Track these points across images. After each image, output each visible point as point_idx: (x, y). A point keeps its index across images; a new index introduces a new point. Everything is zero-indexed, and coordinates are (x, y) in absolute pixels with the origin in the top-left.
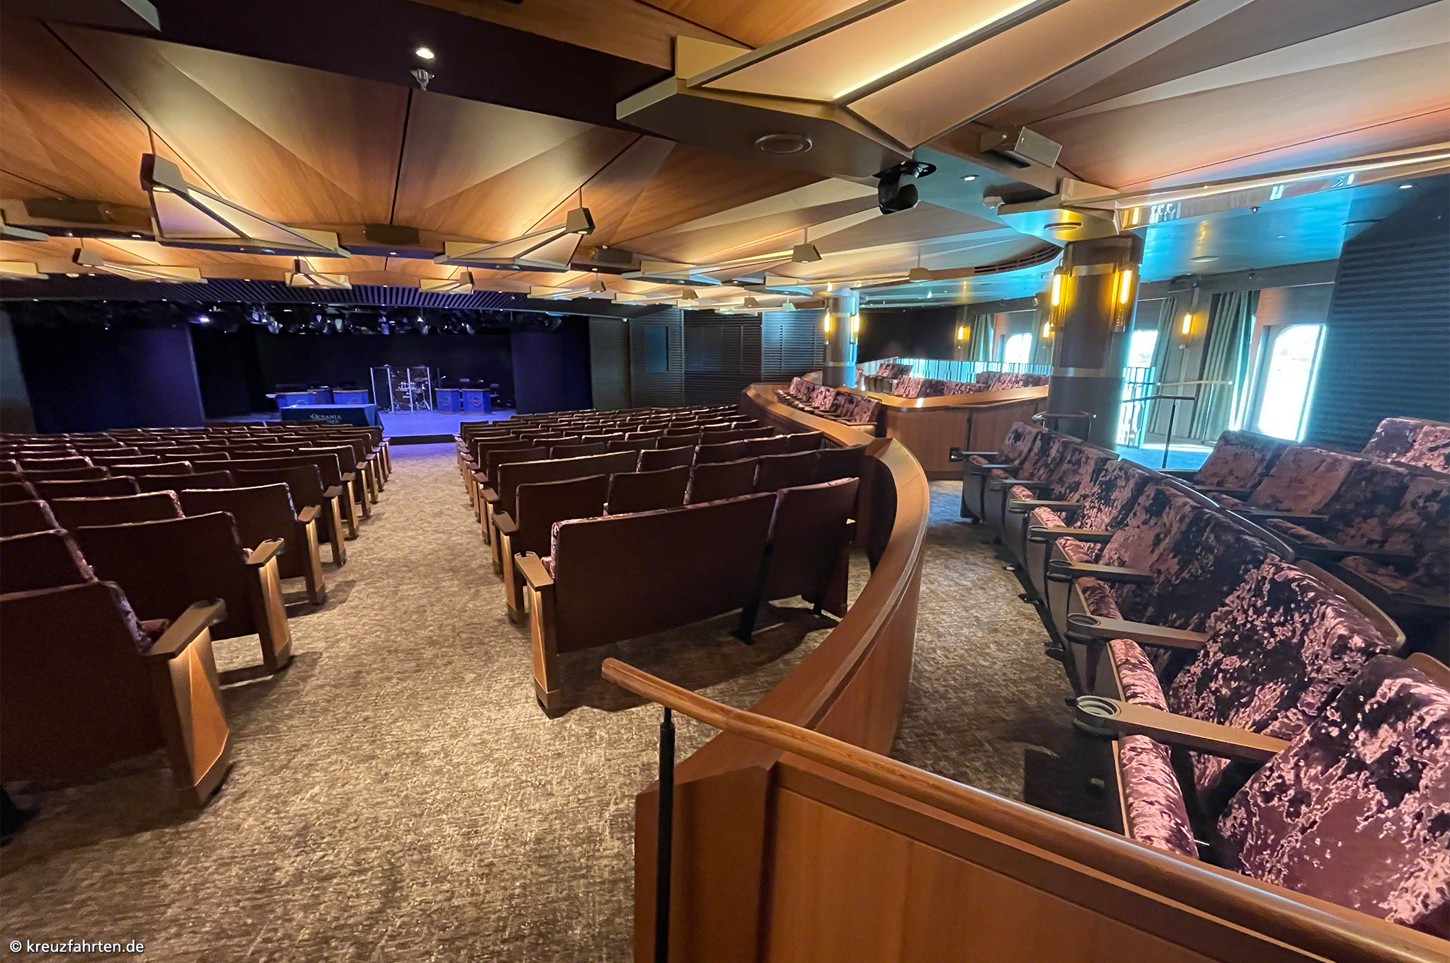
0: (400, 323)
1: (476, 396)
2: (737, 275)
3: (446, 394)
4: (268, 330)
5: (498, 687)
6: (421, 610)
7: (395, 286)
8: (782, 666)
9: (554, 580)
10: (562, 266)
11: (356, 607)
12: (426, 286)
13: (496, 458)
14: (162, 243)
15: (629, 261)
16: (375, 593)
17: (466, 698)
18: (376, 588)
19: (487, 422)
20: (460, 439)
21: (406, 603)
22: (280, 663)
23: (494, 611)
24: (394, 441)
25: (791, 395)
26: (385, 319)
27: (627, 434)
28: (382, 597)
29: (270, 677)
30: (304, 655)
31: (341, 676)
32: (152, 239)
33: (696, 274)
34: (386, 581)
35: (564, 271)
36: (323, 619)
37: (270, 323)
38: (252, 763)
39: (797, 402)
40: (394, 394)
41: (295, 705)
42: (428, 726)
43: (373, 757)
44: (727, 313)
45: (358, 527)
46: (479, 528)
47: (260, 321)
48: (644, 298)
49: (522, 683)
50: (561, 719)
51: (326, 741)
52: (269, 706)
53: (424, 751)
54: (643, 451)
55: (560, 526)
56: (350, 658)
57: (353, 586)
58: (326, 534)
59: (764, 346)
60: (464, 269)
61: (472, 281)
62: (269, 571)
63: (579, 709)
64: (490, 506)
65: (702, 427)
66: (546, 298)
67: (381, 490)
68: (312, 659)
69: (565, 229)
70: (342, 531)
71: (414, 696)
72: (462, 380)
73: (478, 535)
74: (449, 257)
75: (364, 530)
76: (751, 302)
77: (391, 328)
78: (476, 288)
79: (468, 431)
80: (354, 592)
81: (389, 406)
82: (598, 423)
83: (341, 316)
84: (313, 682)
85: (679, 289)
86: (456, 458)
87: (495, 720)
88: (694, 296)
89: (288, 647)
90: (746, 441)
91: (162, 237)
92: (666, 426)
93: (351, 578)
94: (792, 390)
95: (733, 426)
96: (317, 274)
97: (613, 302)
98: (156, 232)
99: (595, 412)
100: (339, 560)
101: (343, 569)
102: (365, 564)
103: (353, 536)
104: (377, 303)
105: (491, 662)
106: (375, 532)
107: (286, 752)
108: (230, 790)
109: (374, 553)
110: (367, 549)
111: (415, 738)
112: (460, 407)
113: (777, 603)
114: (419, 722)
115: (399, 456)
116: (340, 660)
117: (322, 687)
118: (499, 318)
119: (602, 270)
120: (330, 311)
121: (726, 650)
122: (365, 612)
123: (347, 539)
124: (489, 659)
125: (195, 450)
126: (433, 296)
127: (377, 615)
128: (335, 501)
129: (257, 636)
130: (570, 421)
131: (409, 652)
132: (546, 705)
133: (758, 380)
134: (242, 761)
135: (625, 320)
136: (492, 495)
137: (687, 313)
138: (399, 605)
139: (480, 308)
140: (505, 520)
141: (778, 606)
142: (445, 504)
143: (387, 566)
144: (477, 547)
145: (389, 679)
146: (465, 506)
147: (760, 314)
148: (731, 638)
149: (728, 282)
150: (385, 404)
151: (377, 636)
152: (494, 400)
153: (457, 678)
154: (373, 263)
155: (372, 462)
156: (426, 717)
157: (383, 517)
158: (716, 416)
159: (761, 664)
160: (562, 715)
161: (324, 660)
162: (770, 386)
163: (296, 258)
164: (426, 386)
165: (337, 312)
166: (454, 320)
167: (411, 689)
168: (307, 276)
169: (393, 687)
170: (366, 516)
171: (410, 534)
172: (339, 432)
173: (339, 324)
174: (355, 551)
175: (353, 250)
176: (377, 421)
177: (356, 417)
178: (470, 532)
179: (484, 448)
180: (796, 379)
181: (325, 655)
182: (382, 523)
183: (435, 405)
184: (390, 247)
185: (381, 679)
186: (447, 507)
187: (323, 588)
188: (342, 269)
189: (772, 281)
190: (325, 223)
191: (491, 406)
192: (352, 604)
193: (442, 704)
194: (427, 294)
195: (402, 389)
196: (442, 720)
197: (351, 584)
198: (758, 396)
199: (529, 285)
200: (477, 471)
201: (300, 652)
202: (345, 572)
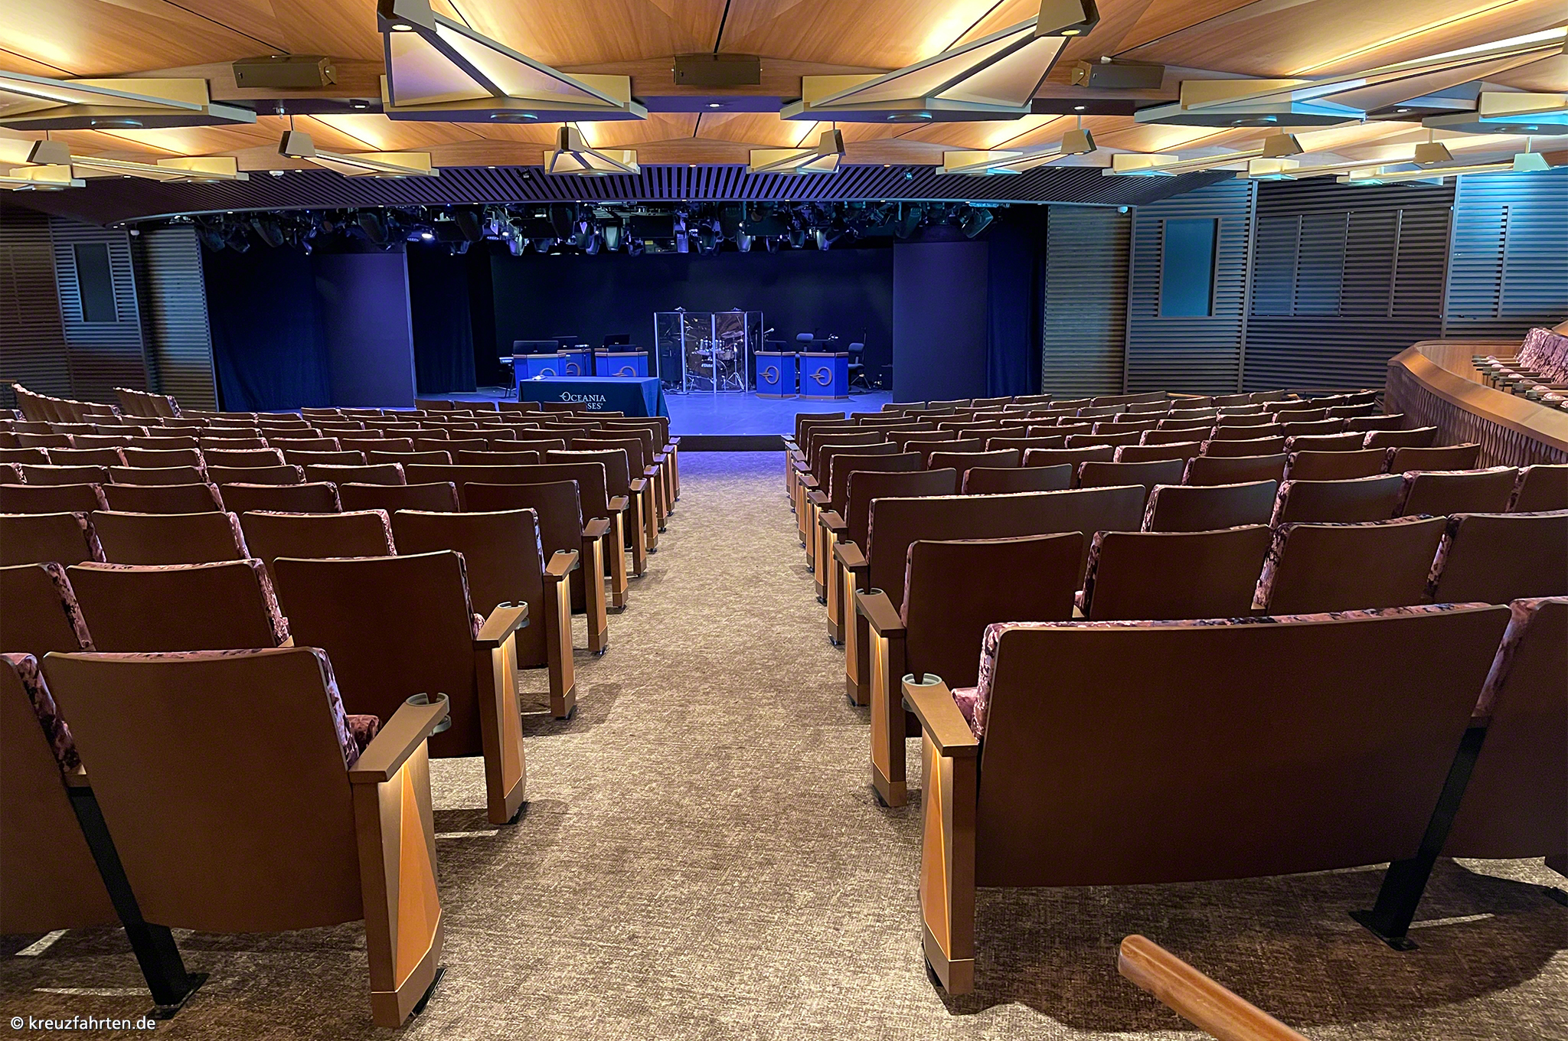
0: (705, 232)
1: (821, 366)
2: (1412, 94)
3: (772, 361)
4: (508, 247)
5: (853, 926)
6: (721, 753)
7: (705, 165)
8: (1485, 1017)
9: (981, 739)
10: (1014, 106)
11: (620, 733)
12: (761, 161)
13: (866, 487)
14: (393, 116)
15: (1156, 83)
16: (650, 712)
17: (797, 936)
18: (652, 702)
19: (843, 415)
20: (794, 446)
21: (699, 737)
22: (511, 811)
23: (847, 777)
24: (688, 444)
25: (1525, 372)
26: (683, 225)
27: (1119, 450)
28: (661, 720)
29: (494, 833)
30: (542, 804)
31: (596, 851)
32: (377, 109)
33: (1307, 98)
34: (669, 693)
35: (1017, 116)
36: (571, 746)
37: (512, 237)
38: (466, 973)
39: (1539, 388)
40: (687, 358)
41: (526, 888)
42: (732, 975)
43: (643, 1010)
44: (1367, 183)
45: (626, 591)
46: (823, 615)
47: (500, 233)
48: (1174, 160)
49: (898, 929)
50: (973, 1019)
51: (572, 962)
52: (490, 881)
53: (723, 1019)
54: (1160, 487)
55: (1002, 632)
56: (610, 822)
57: (616, 696)
58: (582, 603)
59: (1454, 254)
60: (826, 126)
61: (840, 148)
62: (504, 655)
63: (1009, 1006)
64: (850, 577)
65: (1291, 439)
66: (971, 172)
67: (662, 531)
68: (556, 812)
69: (1034, 29)
70: (605, 597)
71: (708, 910)
72: (801, 336)
73: (819, 626)
74: (807, 104)
75: (635, 597)
76: (1432, 155)
77: (692, 242)
78: (845, 161)
79: (809, 431)
80: (617, 707)
81: (678, 381)
82: (1054, 422)
83: (616, 222)
84: (553, 855)
85: (1258, 136)
86: (784, 480)
87: (848, 990)
88: (1293, 148)
89: (520, 786)
90: (1407, 475)
91: (393, 106)
92: (1205, 435)
93: (613, 680)
94: (1526, 358)
95: (1368, 439)
96: (592, 151)
97: (1105, 173)
98: (386, 98)
99: (1048, 399)
100: (596, 648)
101: (602, 663)
102: (634, 658)
103: (618, 608)
104: (674, 199)
105: (840, 875)
106: (652, 603)
107: (514, 967)
108: (435, 1009)
109: (649, 641)
110: (639, 632)
111: (710, 991)
112: (793, 384)
113: (1475, 865)
114: (716, 963)
115: (691, 470)
116: (594, 823)
117: (567, 865)
118: (877, 216)
119: (1095, 108)
120: (601, 213)
121: (1340, 952)
122: (634, 744)
123: (609, 611)
124: (837, 869)
125: (406, 446)
126: (771, 179)
127: (650, 751)
128: (598, 544)
129: (482, 758)
130: (998, 417)
131: (702, 828)
132: (945, 982)
133: (1431, 331)
134: (454, 965)
135: (1124, 209)
136: (853, 554)
137: (1267, 188)
138: (688, 738)
139: (846, 200)
140: (878, 605)
141: (1478, 871)
142: (764, 563)
143: (669, 666)
144: (817, 650)
145: (670, 872)
146: (797, 570)
147: (1452, 182)
148: (1353, 926)
149: (1383, 111)
150: (673, 379)
151: (652, 790)
152: (854, 372)
153: (782, 895)
154: (675, 124)
155: (652, 479)
156: (728, 956)
157: (665, 578)
158: (1322, 415)
159: (1432, 1001)
160: (975, 1012)
161: (570, 820)
162: (1463, 349)
163: (563, 124)
164: (741, 346)
165: (611, 216)
166: (795, 223)
167: (705, 899)
168: (577, 155)
169: (675, 887)
170: (638, 572)
171: (706, 611)
172: (604, 423)
173: (611, 236)
174: (620, 633)
175: (654, 105)
176: (660, 408)
177: (629, 400)
178: (807, 619)
179: (843, 465)
180: (1537, 334)
181: (574, 810)
182: (661, 589)
183: (753, 380)
184: (712, 93)
185: (657, 870)
186: (767, 568)
187: (573, 692)
188: (628, 139)
189: (1496, 104)
190: (615, 61)
191: (848, 383)
192: (615, 726)
193: (754, 937)
194: (757, 176)
195: (701, 352)
196: (756, 967)
197: (613, 690)
198: (1436, 371)
199: (941, 148)
200: (826, 508)
201: (537, 798)
202: (605, 668)
